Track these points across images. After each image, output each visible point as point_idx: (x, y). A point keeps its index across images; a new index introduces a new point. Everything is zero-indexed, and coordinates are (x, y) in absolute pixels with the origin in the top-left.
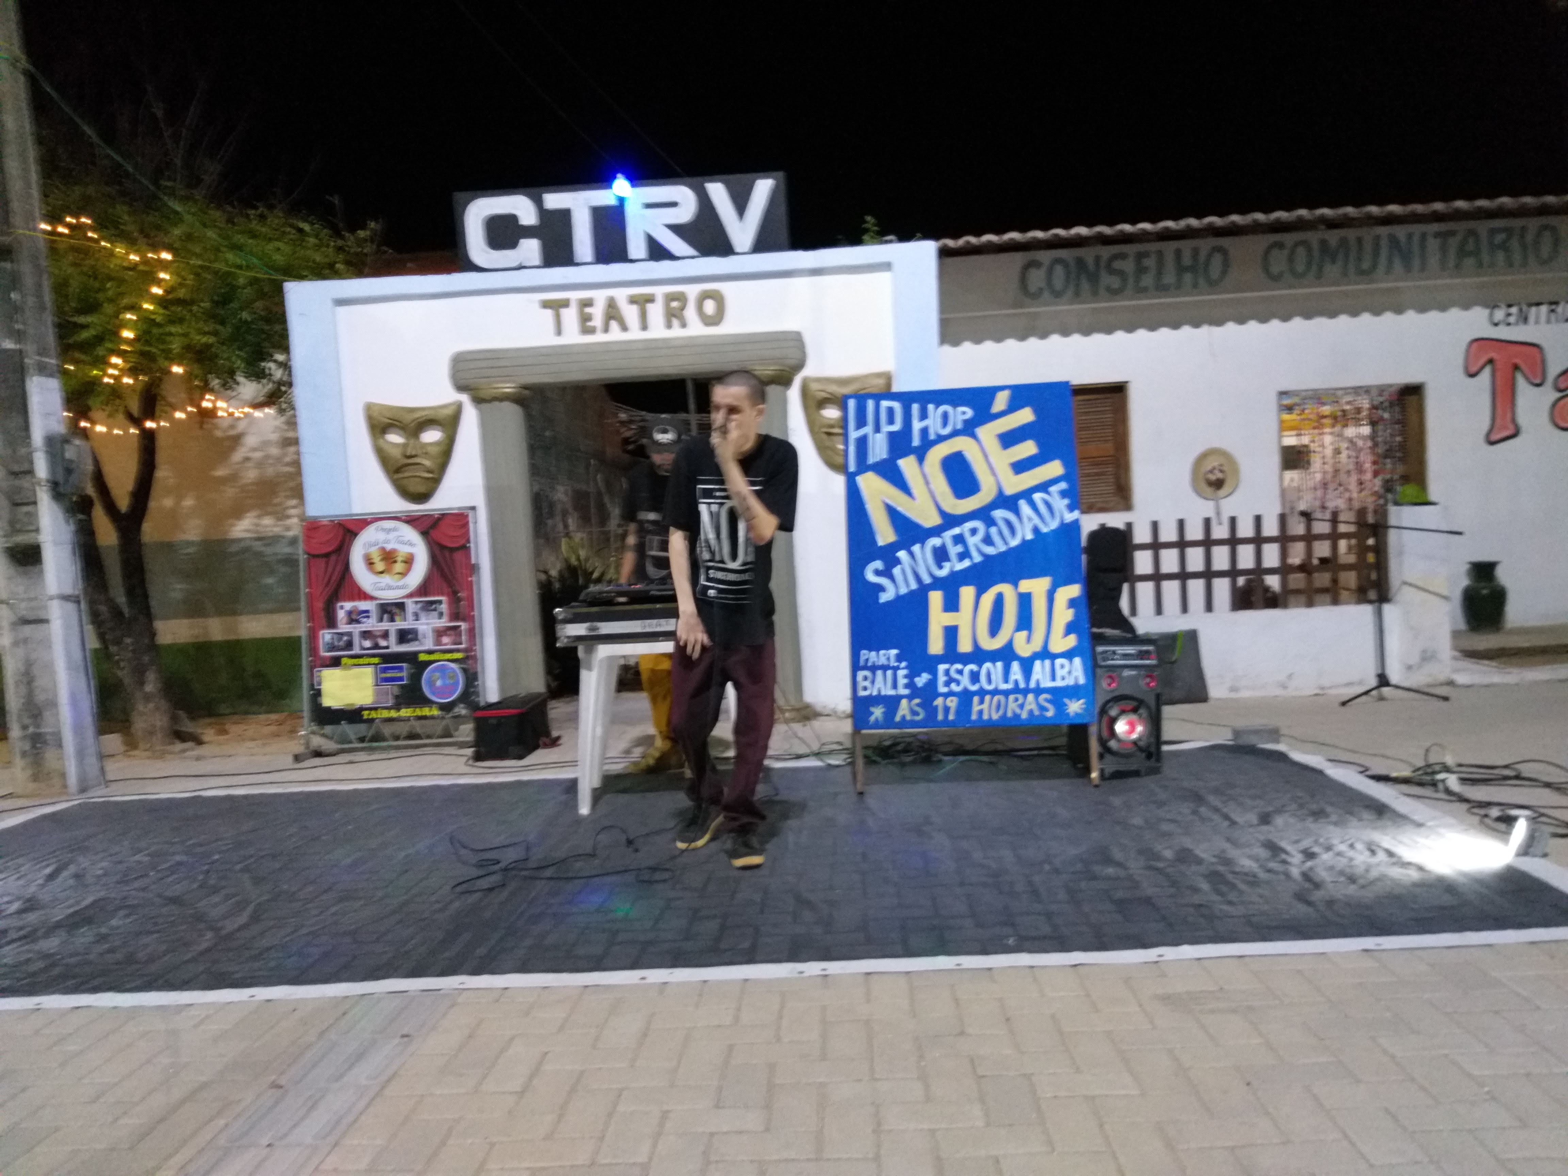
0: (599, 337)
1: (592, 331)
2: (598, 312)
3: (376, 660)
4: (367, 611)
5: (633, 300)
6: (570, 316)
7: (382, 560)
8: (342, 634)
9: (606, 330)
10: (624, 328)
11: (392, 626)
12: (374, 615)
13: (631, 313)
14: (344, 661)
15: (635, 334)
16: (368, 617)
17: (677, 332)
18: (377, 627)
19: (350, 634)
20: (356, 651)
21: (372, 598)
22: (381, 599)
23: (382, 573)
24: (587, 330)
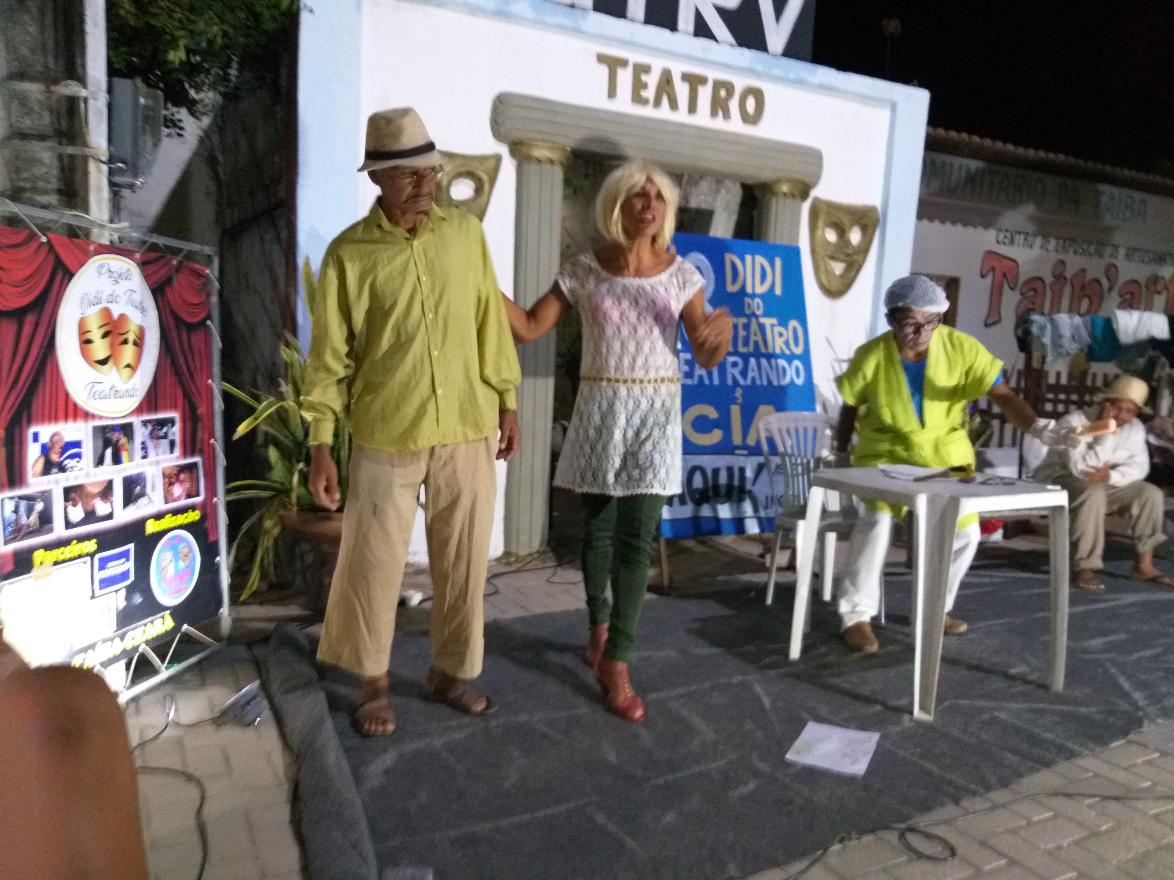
0: (648, 111)
1: (644, 102)
2: (652, 80)
3: (91, 546)
4: (77, 444)
5: (686, 77)
6: (625, 77)
7: (105, 335)
8: (30, 499)
9: (657, 103)
10: (674, 105)
11: (119, 472)
12: (88, 450)
13: (682, 90)
14: (38, 556)
15: (682, 116)
16: (78, 456)
17: (719, 124)
18: (95, 475)
19: (46, 496)
20: (59, 531)
21: (87, 416)
22: (101, 418)
23: (103, 362)
24: (638, 99)
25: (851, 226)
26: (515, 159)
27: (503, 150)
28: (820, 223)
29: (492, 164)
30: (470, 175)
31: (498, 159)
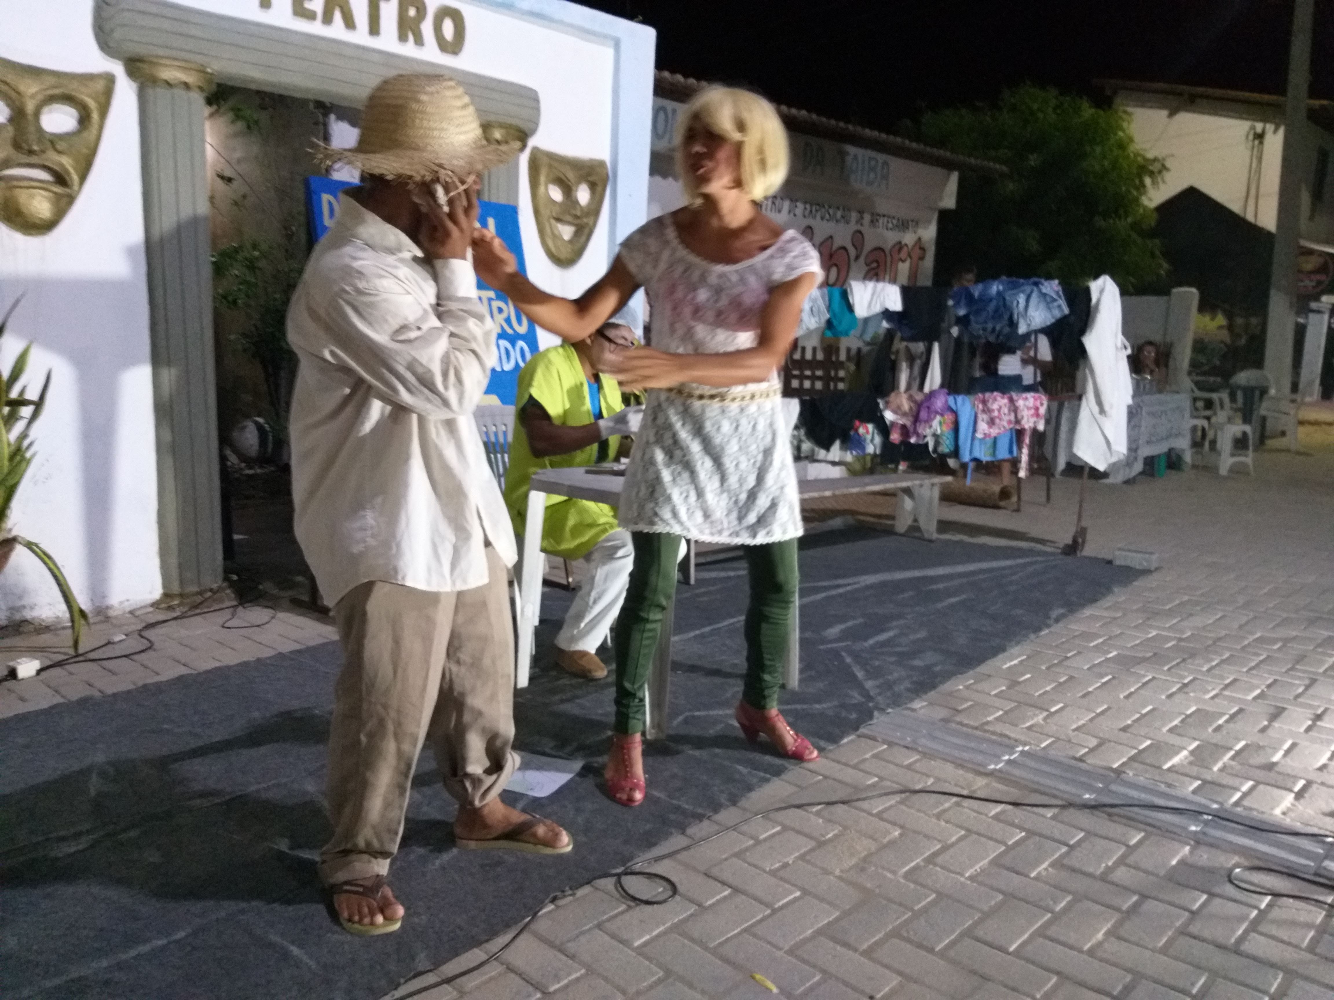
0: (316, 28)
1: (310, 16)
9: (328, 19)
10: (349, 23)
15: (360, 37)
17: (409, 50)
24: (300, 11)
25: (578, 183)
26: (134, 81)
27: (117, 68)
28: (542, 179)
29: (100, 86)
30: (68, 99)
31: (110, 79)
